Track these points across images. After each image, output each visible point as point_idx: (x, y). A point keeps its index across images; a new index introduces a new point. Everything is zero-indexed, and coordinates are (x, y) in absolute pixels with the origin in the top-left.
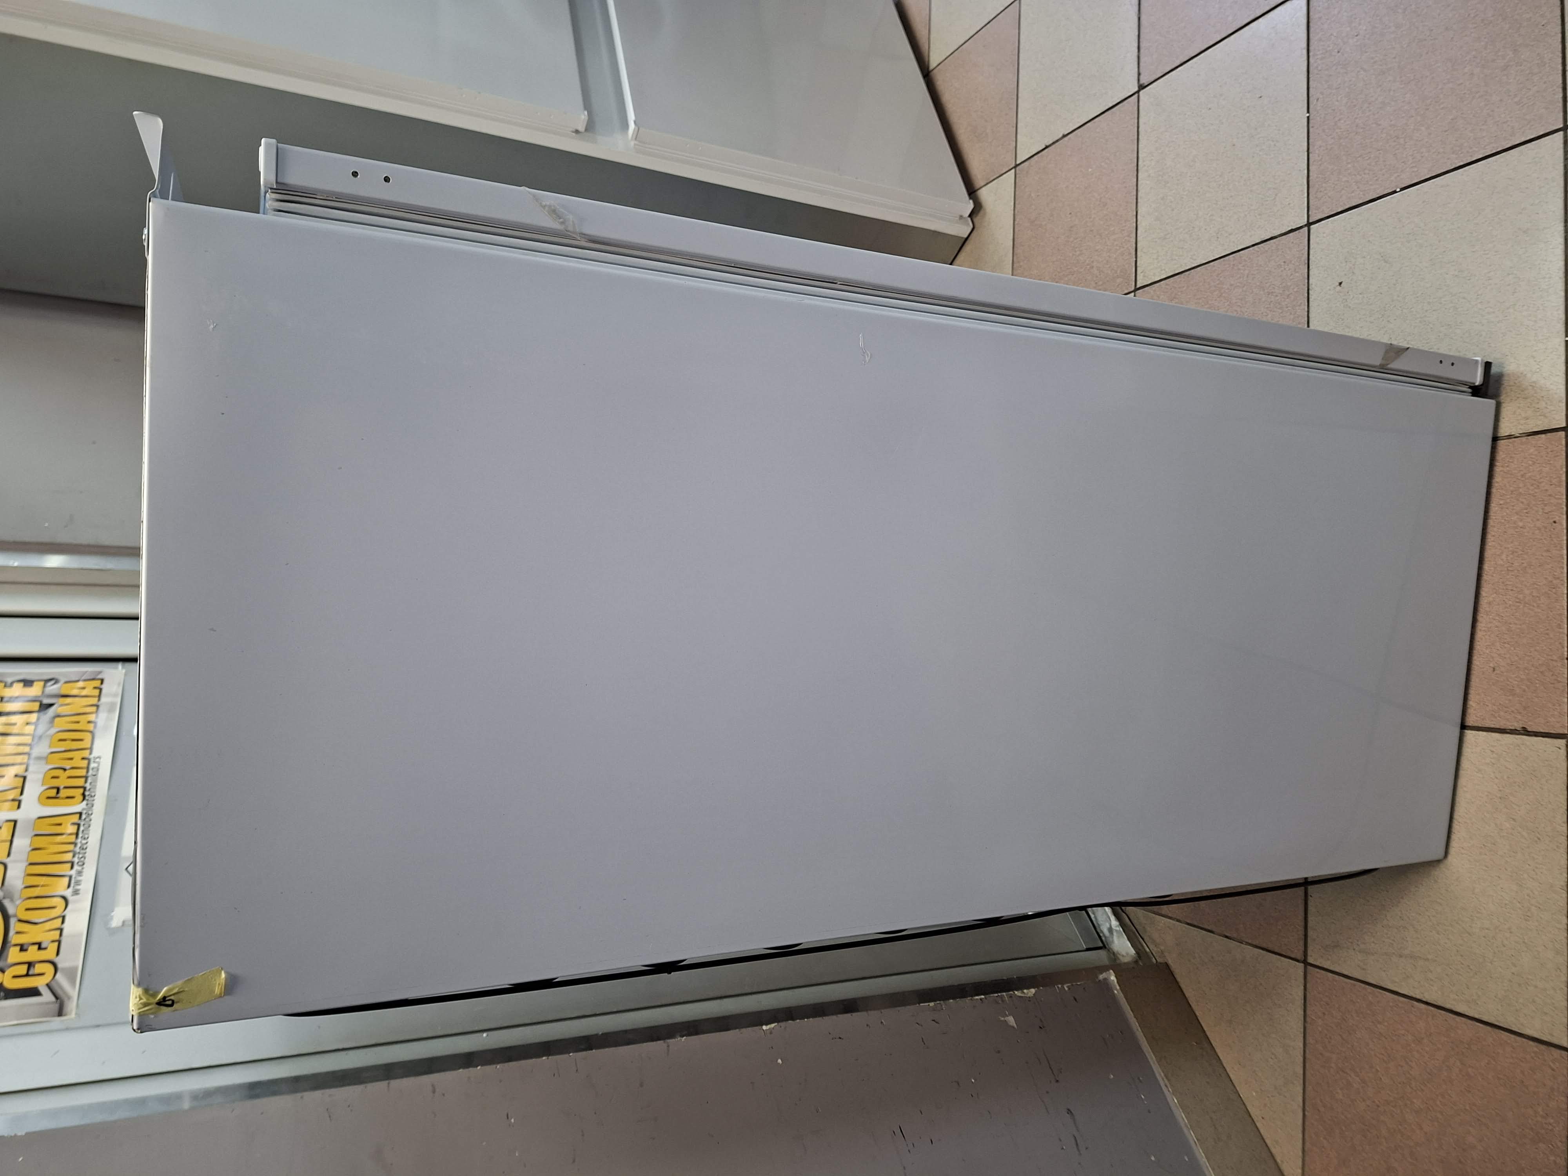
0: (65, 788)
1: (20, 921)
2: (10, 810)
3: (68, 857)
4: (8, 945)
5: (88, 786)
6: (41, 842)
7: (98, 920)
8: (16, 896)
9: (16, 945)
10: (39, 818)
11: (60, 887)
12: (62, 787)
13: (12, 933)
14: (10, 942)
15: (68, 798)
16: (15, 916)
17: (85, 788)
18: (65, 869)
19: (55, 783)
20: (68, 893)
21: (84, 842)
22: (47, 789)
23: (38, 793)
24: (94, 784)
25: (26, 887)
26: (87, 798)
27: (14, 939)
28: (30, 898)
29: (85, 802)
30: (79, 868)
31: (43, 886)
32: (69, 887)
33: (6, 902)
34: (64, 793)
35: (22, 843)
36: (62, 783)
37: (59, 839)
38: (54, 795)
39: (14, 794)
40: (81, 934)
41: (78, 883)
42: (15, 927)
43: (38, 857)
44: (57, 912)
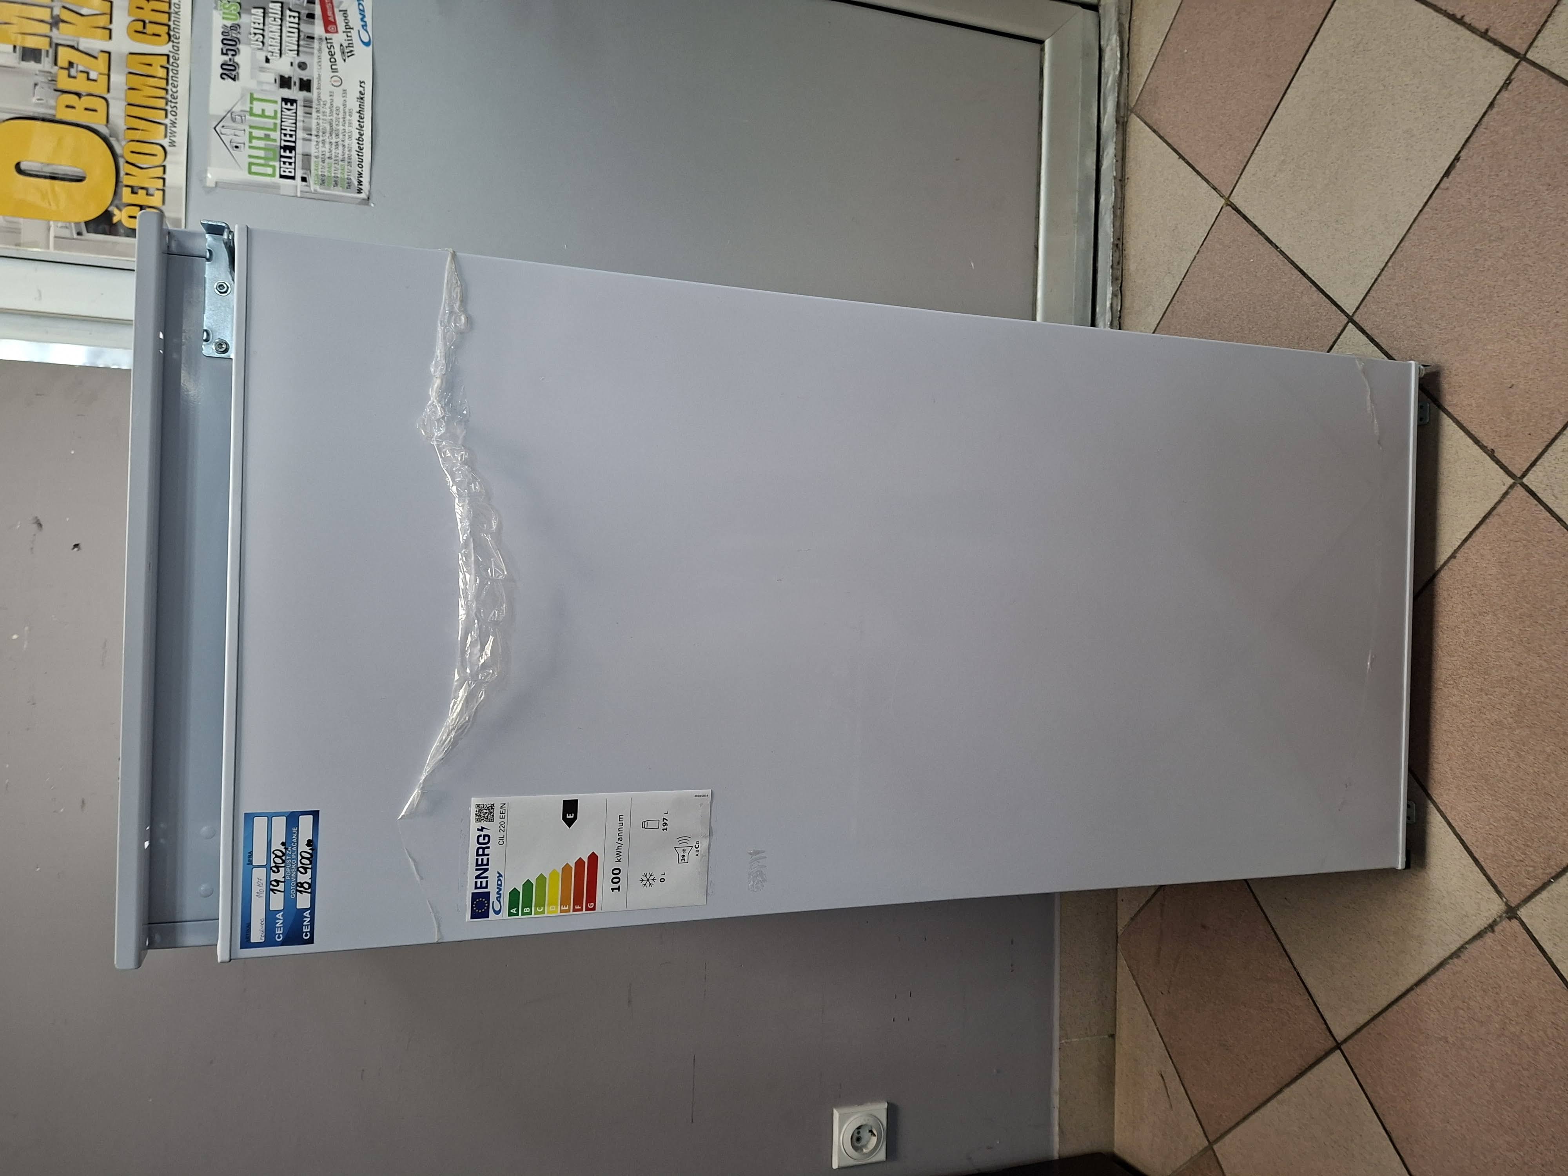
0: (151, 22)
1: (127, 162)
2: (102, 39)
3: (161, 103)
4: (121, 184)
5: (171, 23)
6: (137, 81)
7: (194, 179)
8: (121, 137)
9: (127, 186)
10: (131, 54)
11: (157, 134)
12: (147, 21)
13: (122, 173)
14: (122, 182)
15: (154, 35)
16: (123, 157)
17: (169, 26)
18: (159, 116)
19: (141, 14)
20: (165, 142)
21: (174, 90)
22: (134, 20)
23: (127, 25)
24: (177, 20)
25: (128, 129)
26: (172, 39)
27: (126, 180)
28: (133, 141)
29: (171, 44)
30: (173, 118)
31: (142, 130)
32: (166, 136)
33: (113, 141)
34: (151, 28)
35: (118, 79)
36: (148, 16)
37: (151, 81)
38: (141, 28)
39: (103, 21)
40: (181, 189)
41: (173, 133)
42: (124, 168)
43: (136, 98)
44: (158, 160)
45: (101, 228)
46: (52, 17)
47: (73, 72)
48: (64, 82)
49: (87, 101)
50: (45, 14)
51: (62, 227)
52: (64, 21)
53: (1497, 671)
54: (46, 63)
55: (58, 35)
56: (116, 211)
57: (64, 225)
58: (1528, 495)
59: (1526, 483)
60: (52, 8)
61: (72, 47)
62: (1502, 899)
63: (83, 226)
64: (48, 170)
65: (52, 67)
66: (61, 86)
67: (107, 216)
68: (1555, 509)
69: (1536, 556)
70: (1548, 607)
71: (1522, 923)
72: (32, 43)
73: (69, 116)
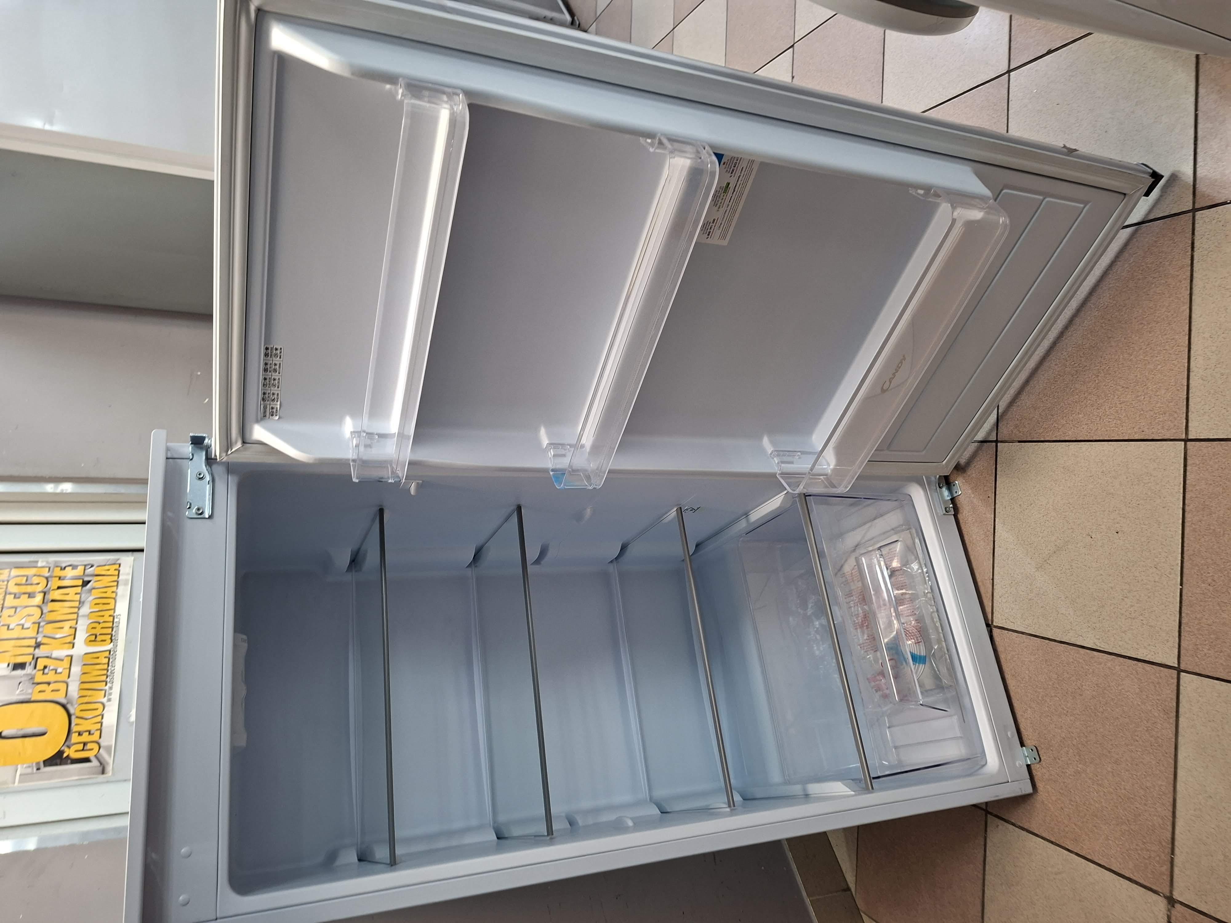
0: (100, 634)
1: (78, 717)
2: (68, 648)
3: (104, 678)
4: (71, 732)
5: (114, 633)
6: (87, 669)
7: (122, 719)
8: (74, 703)
9: (76, 732)
10: (86, 654)
11: (99, 697)
12: (98, 634)
13: (73, 725)
14: (72, 730)
15: (102, 641)
16: (75, 714)
17: (112, 635)
18: (101, 686)
19: (94, 631)
20: (104, 700)
21: (113, 669)
22: (89, 635)
23: (85, 638)
24: (117, 632)
25: (80, 697)
26: (113, 641)
27: (74, 728)
28: (82, 704)
29: (112, 644)
30: (111, 685)
31: (89, 696)
32: (105, 696)
33: (69, 707)
34: (99, 638)
35: (76, 669)
36: (98, 631)
37: (98, 667)
38: (94, 639)
39: (70, 639)
40: (113, 726)
41: (110, 694)
42: (74, 721)
43: (87, 678)
44: (98, 712)
45: (54, 762)
46: (36, 643)
47: (46, 671)
48: (39, 678)
49: (52, 686)
50: (32, 642)
51: (26, 767)
52: (43, 644)
53: (1054, 741)
54: (29, 670)
55: (38, 652)
56: (66, 749)
57: (28, 765)
58: (1000, 630)
59: (996, 625)
60: (36, 639)
61: (47, 657)
62: (1159, 895)
63: (42, 764)
64: (21, 733)
65: (33, 670)
66: (36, 680)
67: (60, 753)
68: (1017, 629)
69: (1026, 659)
70: (1051, 684)
71: (1182, 904)
72: (20, 660)
73: (42, 697)
